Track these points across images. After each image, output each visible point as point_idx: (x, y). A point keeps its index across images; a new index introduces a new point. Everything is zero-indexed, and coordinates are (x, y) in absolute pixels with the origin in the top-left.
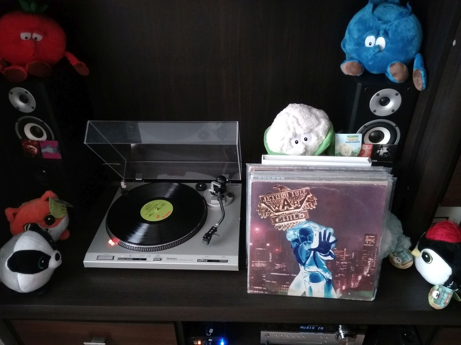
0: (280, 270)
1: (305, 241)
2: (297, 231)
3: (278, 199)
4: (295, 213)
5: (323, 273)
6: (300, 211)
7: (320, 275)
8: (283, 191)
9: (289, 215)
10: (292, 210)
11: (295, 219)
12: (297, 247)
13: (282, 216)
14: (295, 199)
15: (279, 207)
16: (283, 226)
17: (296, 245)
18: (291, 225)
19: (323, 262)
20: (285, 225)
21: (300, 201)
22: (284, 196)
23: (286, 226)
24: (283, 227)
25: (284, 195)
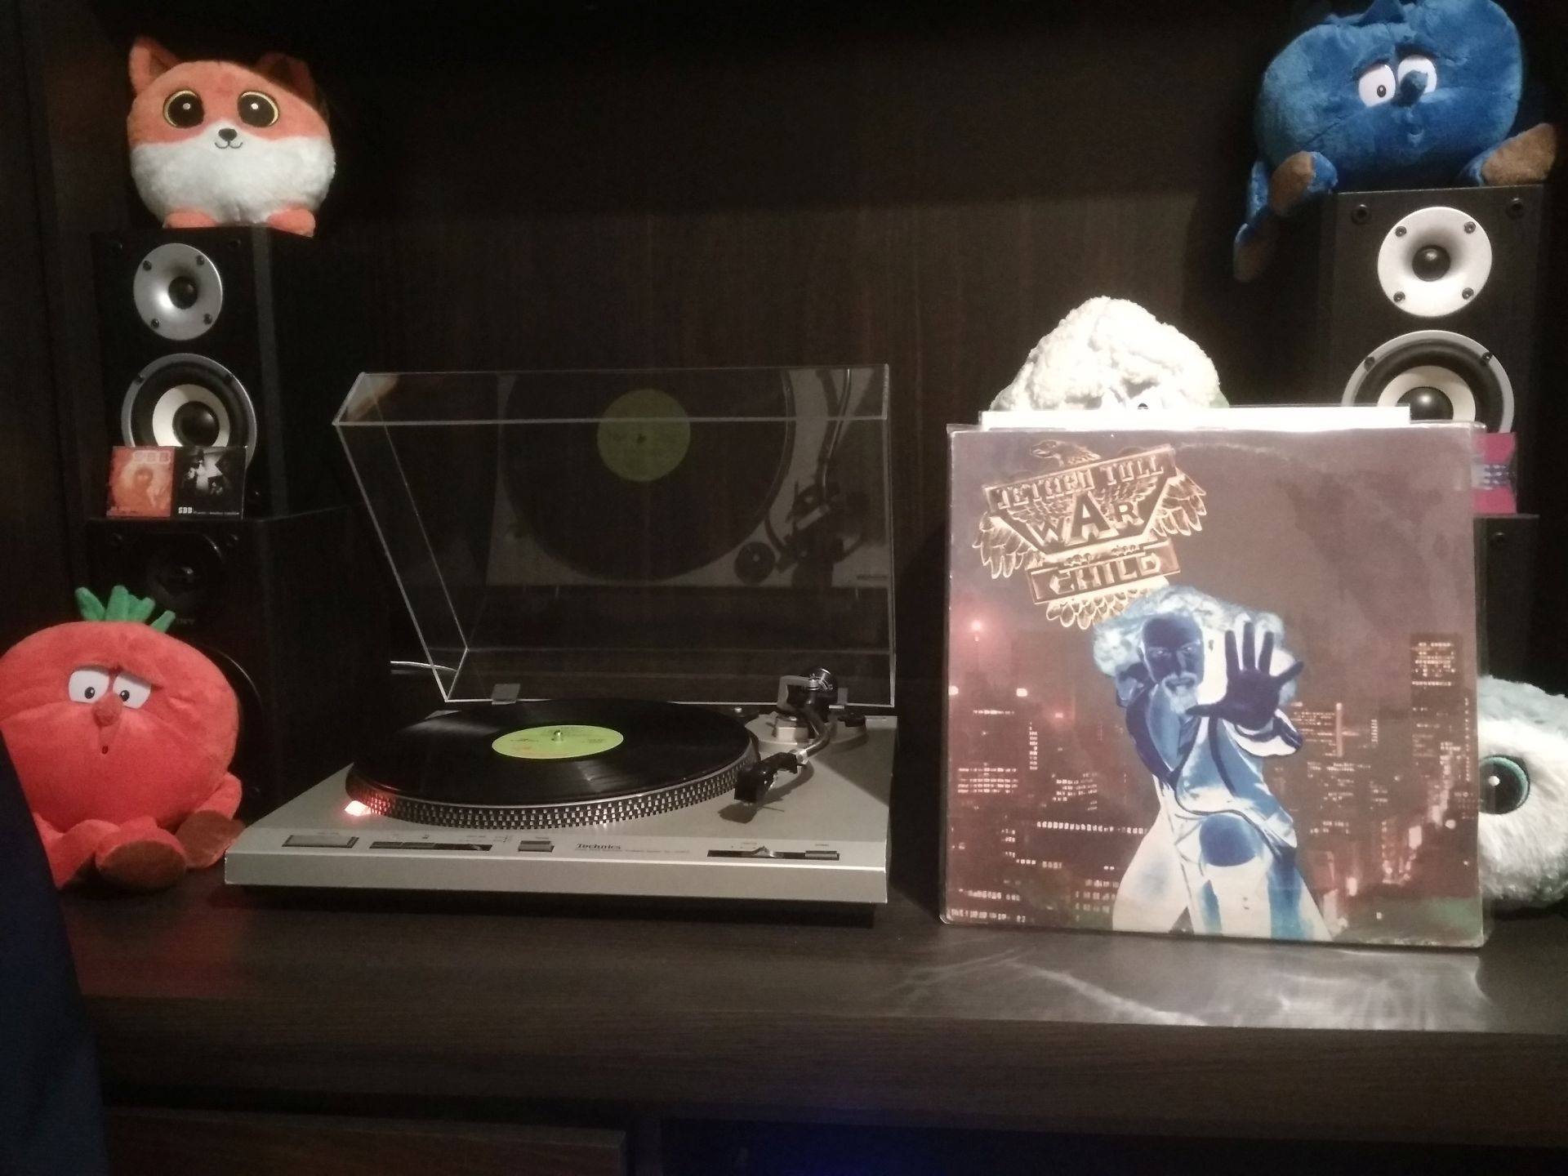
0: (1074, 810)
1: (1168, 672)
2: (1137, 629)
3: (1056, 499)
4: (1125, 554)
5: (1256, 818)
6: (1141, 546)
7: (1246, 830)
8: (1072, 463)
9: (1099, 563)
10: (1112, 543)
11: (1124, 577)
12: (1142, 699)
13: (1075, 565)
14: (1121, 495)
15: (1058, 531)
16: (1077, 611)
17: (1137, 691)
18: (1111, 606)
19: (1253, 768)
20: (1087, 604)
21: (1140, 504)
22: (1079, 484)
23: (1092, 608)
24: (1077, 614)
25: (1076, 482)
